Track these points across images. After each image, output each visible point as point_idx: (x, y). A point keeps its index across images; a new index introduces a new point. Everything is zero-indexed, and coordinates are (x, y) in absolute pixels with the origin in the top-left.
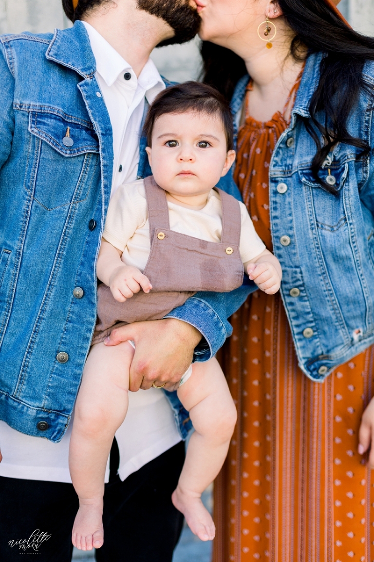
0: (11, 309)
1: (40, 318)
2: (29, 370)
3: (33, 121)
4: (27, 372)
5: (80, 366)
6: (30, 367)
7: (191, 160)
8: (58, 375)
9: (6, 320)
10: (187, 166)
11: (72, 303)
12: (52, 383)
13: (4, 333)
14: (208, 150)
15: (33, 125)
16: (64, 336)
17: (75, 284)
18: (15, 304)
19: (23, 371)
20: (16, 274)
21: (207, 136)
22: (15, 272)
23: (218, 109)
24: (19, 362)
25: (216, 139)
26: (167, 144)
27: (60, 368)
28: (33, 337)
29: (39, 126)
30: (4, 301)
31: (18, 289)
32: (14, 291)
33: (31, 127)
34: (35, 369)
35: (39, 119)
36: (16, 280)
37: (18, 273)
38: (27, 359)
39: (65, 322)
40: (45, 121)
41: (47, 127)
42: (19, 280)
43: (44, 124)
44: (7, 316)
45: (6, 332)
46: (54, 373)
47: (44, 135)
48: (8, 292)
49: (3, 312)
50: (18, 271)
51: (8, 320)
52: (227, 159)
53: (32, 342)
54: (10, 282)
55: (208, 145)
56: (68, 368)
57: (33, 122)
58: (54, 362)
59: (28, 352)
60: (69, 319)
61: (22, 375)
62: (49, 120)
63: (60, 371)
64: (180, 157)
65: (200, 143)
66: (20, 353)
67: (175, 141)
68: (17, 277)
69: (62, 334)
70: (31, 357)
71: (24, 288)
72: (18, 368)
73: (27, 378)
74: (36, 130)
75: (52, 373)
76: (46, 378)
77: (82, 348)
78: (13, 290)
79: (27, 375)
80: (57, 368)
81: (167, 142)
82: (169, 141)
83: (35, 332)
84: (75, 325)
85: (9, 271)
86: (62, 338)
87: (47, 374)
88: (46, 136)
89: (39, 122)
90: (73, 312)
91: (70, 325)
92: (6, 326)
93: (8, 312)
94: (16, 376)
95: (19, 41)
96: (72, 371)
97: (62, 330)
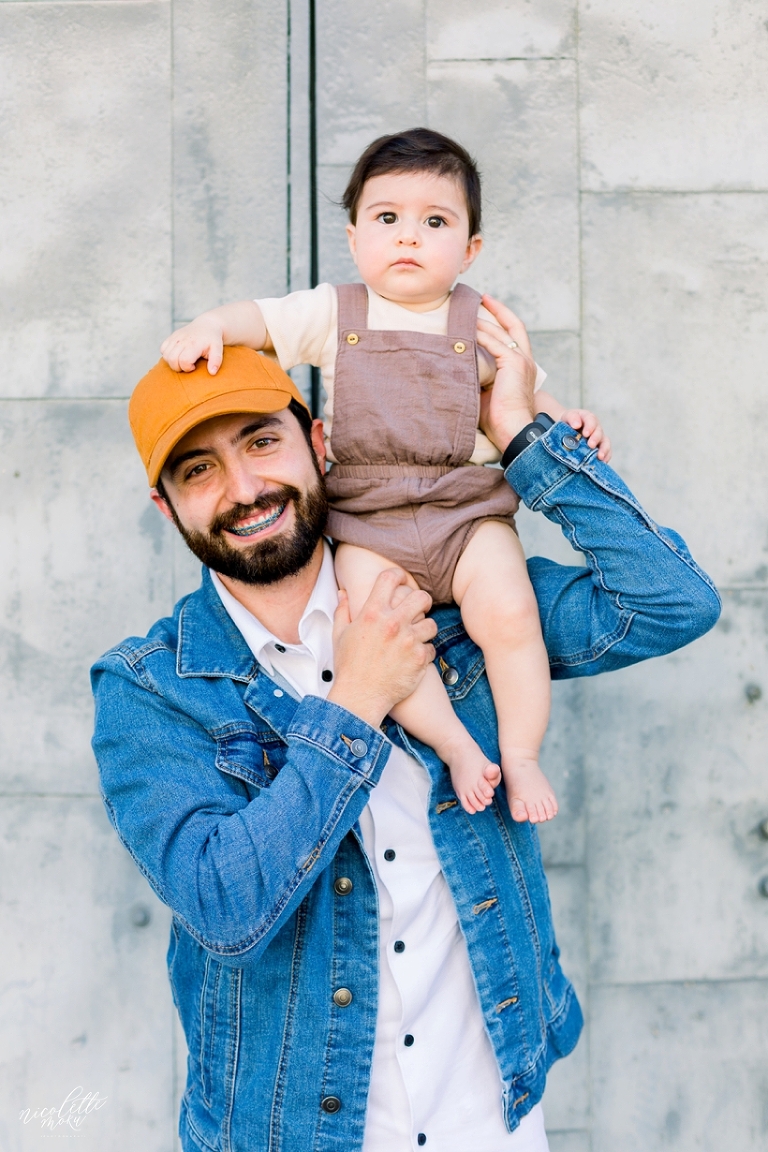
0: (238, 1034)
1: (285, 1047)
2: (281, 1131)
3: (222, 751)
4: (279, 1134)
5: (360, 1113)
6: (282, 1125)
7: (415, 243)
8: (328, 1132)
9: (234, 1054)
10: (407, 253)
11: (333, 1016)
12: (320, 1146)
13: (234, 1072)
14: (442, 230)
15: (221, 758)
16: (329, 1071)
17: (333, 984)
18: (244, 1025)
19: (274, 1133)
20: (237, 981)
21: (442, 209)
22: (236, 978)
23: (459, 173)
24: (265, 1117)
25: (454, 214)
26: (382, 218)
27: (330, 1121)
28: (280, 1079)
29: (231, 756)
30: (226, 1023)
31: (244, 1004)
32: (238, 1007)
33: (219, 761)
34: (290, 1128)
35: (230, 747)
36: (239, 989)
37: (240, 978)
38: (276, 1114)
39: (326, 1048)
40: (238, 748)
41: (242, 756)
42: (244, 989)
43: (236, 752)
44: (235, 1046)
45: (237, 1071)
46: (322, 1131)
47: (238, 770)
48: (229, 1009)
49: (228, 1040)
50: (240, 975)
51: (236, 1052)
52: (469, 248)
53: (279, 1086)
54: (229, 994)
55: (442, 223)
56: (342, 1119)
57: (223, 753)
58: (319, 1113)
59: (277, 1103)
60: (332, 1042)
61: (273, 1139)
62: (244, 744)
63: (331, 1126)
64: (399, 239)
65: (431, 218)
66: (265, 1104)
67: (393, 215)
68: (239, 985)
69: (325, 1068)
70: (282, 1110)
71: (253, 1000)
72: (266, 1128)
73: (281, 1143)
74: (225, 764)
75: (318, 1131)
76: (311, 1139)
77: (360, 1084)
78: (236, 1005)
79: (281, 1138)
80: (325, 1122)
81: (381, 215)
82: (386, 214)
83: (282, 1069)
84: (343, 1050)
85: (225, 976)
86: (326, 1074)
87: (311, 1133)
88: (242, 770)
89: (232, 752)
90: (337, 1031)
91: (336, 1052)
92: (235, 1062)
93: (235, 1039)
94: (266, 1141)
95: (155, 653)
96: (350, 1123)
97: (323, 1062)
